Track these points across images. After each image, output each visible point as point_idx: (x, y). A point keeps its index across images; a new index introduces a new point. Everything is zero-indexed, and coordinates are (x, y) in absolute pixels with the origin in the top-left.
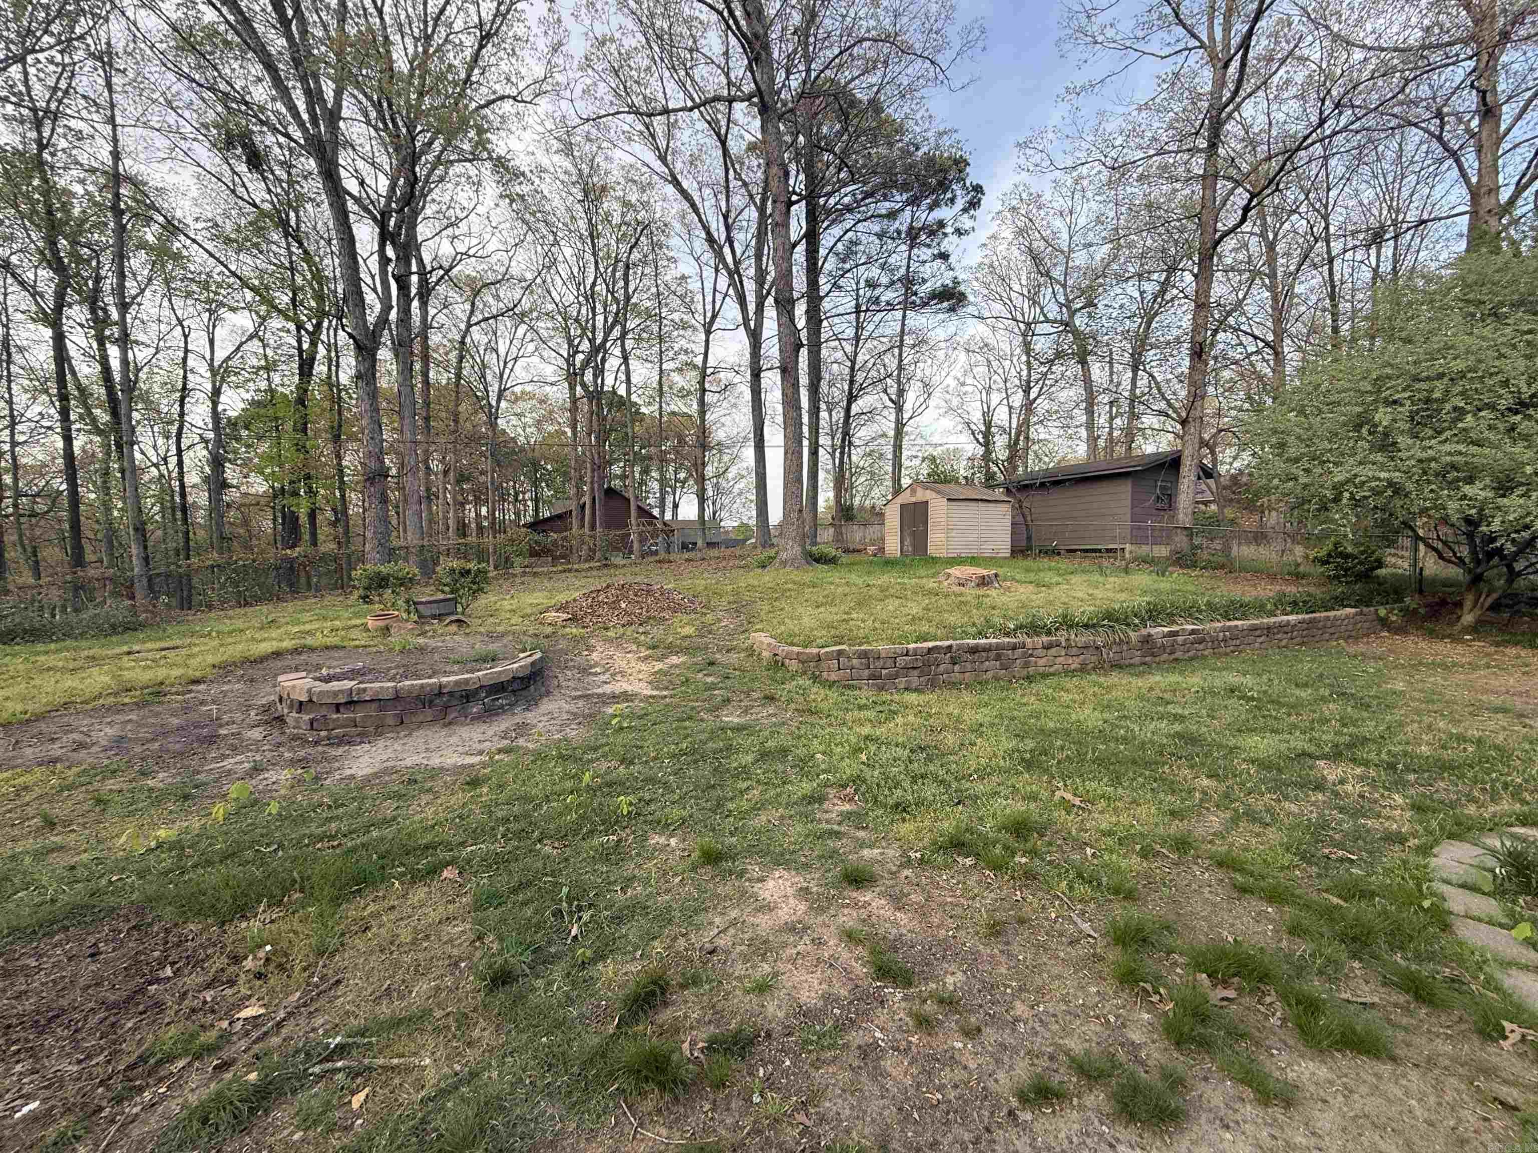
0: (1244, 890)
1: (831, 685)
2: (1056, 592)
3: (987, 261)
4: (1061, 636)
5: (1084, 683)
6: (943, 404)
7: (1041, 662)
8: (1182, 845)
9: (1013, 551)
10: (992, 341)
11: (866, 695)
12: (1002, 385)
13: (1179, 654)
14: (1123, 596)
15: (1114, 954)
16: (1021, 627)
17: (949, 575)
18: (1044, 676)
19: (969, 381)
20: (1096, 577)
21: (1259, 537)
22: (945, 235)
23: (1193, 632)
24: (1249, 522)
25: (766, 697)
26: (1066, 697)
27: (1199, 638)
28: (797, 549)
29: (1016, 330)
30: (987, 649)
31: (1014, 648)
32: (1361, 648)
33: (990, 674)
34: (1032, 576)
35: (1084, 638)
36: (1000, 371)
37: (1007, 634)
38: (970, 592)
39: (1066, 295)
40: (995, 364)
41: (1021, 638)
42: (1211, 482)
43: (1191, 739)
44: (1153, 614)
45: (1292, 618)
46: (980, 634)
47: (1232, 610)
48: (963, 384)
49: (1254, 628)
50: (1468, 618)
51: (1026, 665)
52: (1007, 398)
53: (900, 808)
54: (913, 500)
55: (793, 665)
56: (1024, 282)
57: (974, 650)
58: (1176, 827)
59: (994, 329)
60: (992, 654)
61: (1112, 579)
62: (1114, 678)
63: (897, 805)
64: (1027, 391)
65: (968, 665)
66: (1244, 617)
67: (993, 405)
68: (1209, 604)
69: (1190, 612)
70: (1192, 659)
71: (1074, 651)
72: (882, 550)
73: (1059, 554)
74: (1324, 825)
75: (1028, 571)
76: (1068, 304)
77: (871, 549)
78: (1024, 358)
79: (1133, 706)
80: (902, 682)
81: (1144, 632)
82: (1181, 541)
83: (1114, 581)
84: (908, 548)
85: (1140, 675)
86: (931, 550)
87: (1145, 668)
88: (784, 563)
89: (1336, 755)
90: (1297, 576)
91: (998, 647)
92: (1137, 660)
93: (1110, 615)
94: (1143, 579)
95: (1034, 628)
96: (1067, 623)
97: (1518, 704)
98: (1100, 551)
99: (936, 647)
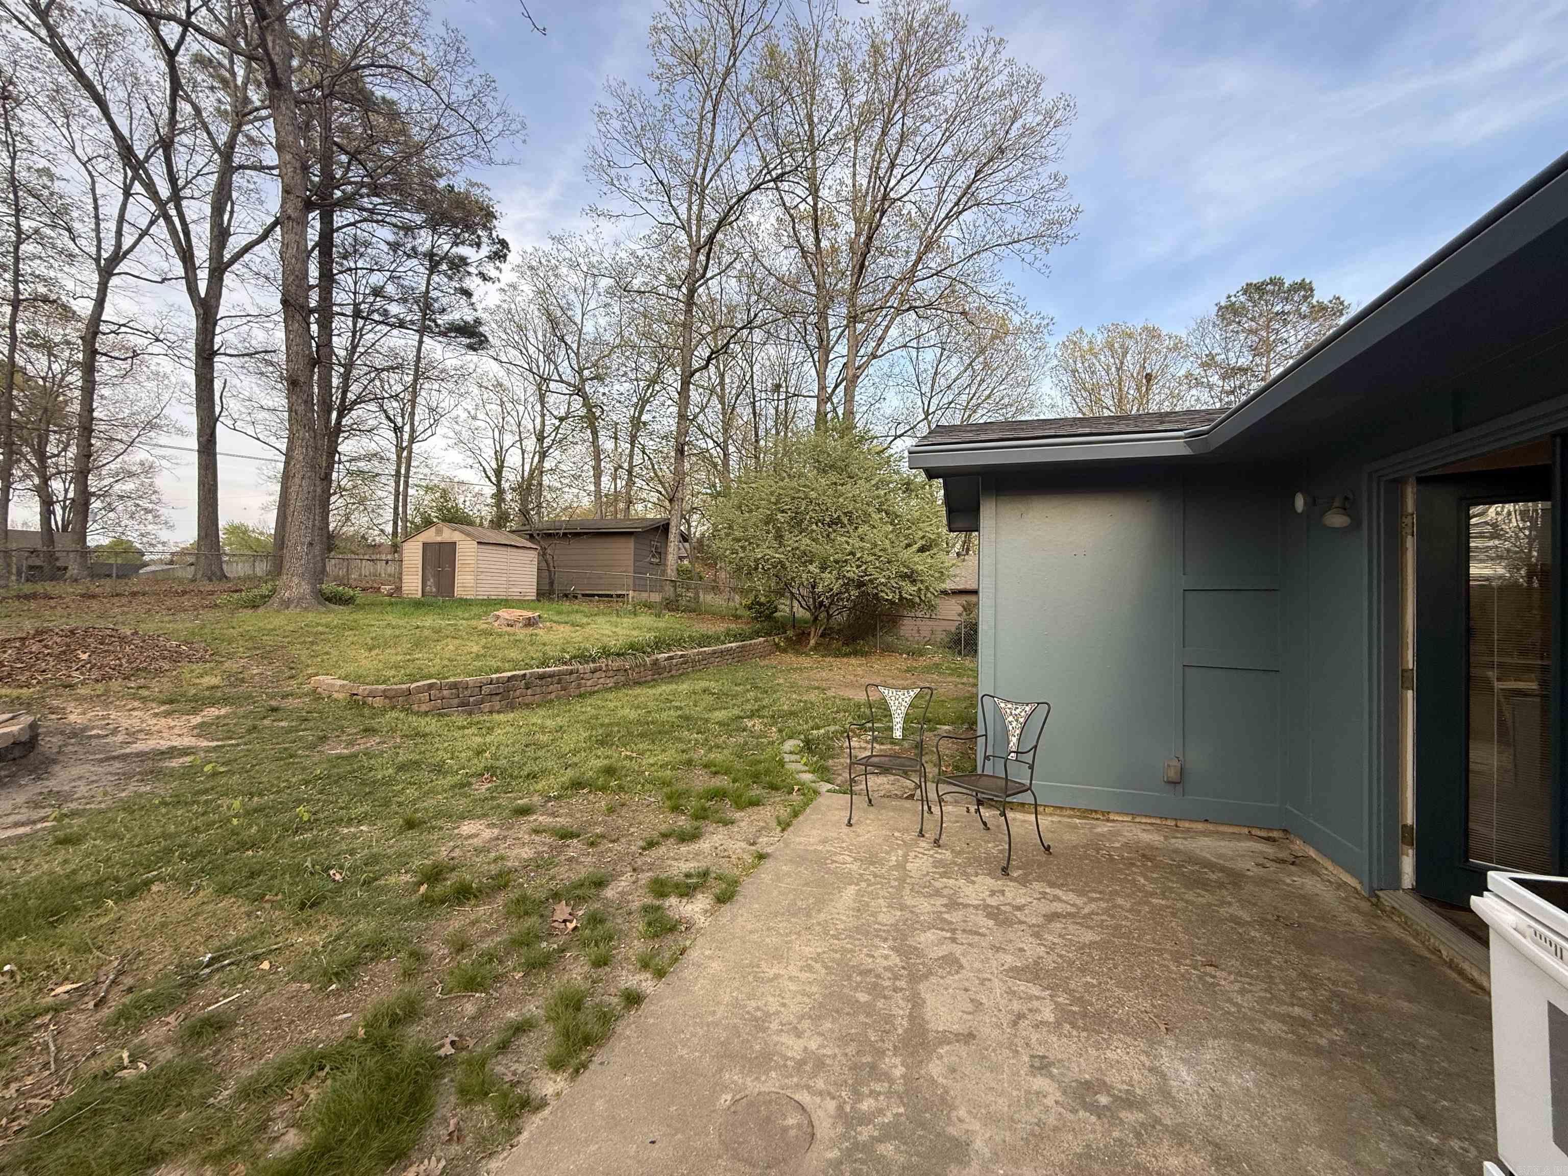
0: (716, 773)
1: (426, 713)
2: (587, 629)
3: (505, 306)
4: (603, 663)
5: (620, 695)
6: (452, 434)
7: (589, 683)
8: (689, 762)
9: (538, 594)
10: (506, 383)
11: (460, 720)
12: (515, 428)
13: (673, 672)
14: (635, 633)
15: (668, 803)
16: (574, 657)
17: (498, 617)
18: (592, 693)
19: (481, 416)
20: (614, 619)
21: (715, 589)
22: (469, 274)
23: (682, 656)
24: (708, 575)
25: (365, 730)
26: (611, 705)
27: (685, 660)
28: (306, 588)
29: (531, 379)
30: (551, 675)
31: (571, 673)
32: (766, 662)
33: (553, 696)
34: (564, 618)
35: (617, 663)
36: (514, 414)
37: (565, 663)
38: (522, 633)
39: (578, 363)
40: (509, 406)
41: (575, 666)
42: (687, 545)
43: (687, 718)
44: (658, 645)
45: (733, 645)
46: (544, 664)
47: (704, 640)
48: (474, 418)
49: (714, 652)
50: (812, 642)
51: (579, 686)
52: (521, 440)
53: (532, 776)
54: (439, 539)
55: (378, 702)
56: (541, 338)
57: (542, 677)
58: (685, 756)
59: (508, 371)
60: (556, 679)
61: (625, 620)
62: (637, 691)
63: (529, 775)
64: (540, 438)
65: (538, 690)
66: (709, 645)
67: (506, 445)
68: (690, 636)
69: (679, 642)
70: (681, 675)
71: (611, 673)
72: (399, 589)
73: (576, 597)
74: (746, 743)
75: (559, 613)
76: (580, 372)
77: (385, 589)
78: (538, 407)
79: (652, 705)
80: (486, 706)
81: (654, 657)
82: (669, 591)
83: (627, 621)
84: (431, 588)
85: (653, 687)
86: (458, 592)
87: (653, 683)
88: (286, 604)
89: (750, 717)
90: (737, 617)
91: (560, 674)
92: (649, 678)
93: (632, 646)
94: (646, 620)
95: (583, 657)
96: (606, 653)
97: (824, 685)
98: (611, 596)
99: (513, 676)
